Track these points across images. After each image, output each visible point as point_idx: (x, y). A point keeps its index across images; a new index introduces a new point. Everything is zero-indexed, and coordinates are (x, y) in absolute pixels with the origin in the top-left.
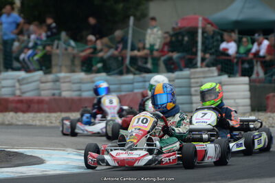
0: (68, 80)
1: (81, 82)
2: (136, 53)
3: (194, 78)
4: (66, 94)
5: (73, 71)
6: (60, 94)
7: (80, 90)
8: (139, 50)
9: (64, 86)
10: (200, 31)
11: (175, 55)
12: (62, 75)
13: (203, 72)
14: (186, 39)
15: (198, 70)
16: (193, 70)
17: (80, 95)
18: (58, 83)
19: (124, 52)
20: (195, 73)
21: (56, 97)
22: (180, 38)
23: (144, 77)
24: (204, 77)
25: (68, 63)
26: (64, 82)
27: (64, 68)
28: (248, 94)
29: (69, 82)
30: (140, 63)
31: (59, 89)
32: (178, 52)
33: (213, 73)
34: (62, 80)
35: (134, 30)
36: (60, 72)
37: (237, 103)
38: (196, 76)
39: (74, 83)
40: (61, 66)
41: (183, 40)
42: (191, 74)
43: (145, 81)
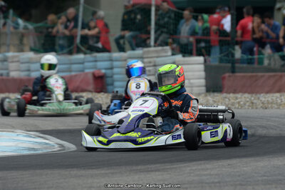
0: (16, 59)
1: (30, 61)
2: (86, 31)
3: (147, 58)
4: (14, 74)
5: (22, 51)
6: (8, 74)
7: (29, 70)
9: (12, 66)
10: (153, 9)
11: (128, 34)
12: (10, 54)
13: (156, 52)
14: (139, 17)
15: (152, 49)
16: (146, 49)
17: (29, 75)
18: (5, 63)
19: (74, 30)
20: (148, 52)
21: (4, 77)
22: (133, 16)
23: (95, 57)
24: (157, 57)
25: (17, 42)
26: (13, 62)
27: (12, 48)
28: (203, 74)
29: (18, 61)
30: (91, 42)
31: (7, 69)
32: (131, 30)
33: (166, 52)
34: (10, 60)
35: (84, 8)
36: (8, 51)
37: (191, 83)
38: (150, 56)
39: (22, 63)
40: (8, 46)
41: (135, 18)
42: (144, 53)
43: (96, 61)
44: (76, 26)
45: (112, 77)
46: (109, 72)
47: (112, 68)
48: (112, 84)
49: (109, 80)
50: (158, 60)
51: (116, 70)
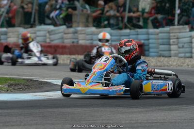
0: (83, 32)
1: (93, 34)
2: (132, 14)
3: (173, 33)
4: (82, 42)
5: (87, 26)
6: (78, 42)
7: (92, 40)
8: (134, 13)
9: (81, 36)
11: (160, 17)
12: (79, 29)
13: (179, 29)
14: (167, 5)
15: (176, 27)
16: (172, 27)
17: (92, 43)
18: (76, 35)
19: (123, 13)
20: (173, 29)
21: (75, 44)
22: (163, 4)
23: (137, 31)
24: (180, 33)
25: (84, 20)
27: (81, 24)
29: (85, 34)
30: (134, 22)
31: (77, 39)
32: (162, 14)
33: (186, 29)
34: (79, 33)
36: (78, 26)
38: (174, 31)
39: (88, 35)
40: (78, 23)
41: (165, 5)
42: (170, 29)
43: (138, 34)
44: (124, 10)
45: (148, 45)
46: (146, 42)
47: (148, 40)
48: (148, 50)
49: (146, 48)
50: (180, 35)
51: (151, 41)
